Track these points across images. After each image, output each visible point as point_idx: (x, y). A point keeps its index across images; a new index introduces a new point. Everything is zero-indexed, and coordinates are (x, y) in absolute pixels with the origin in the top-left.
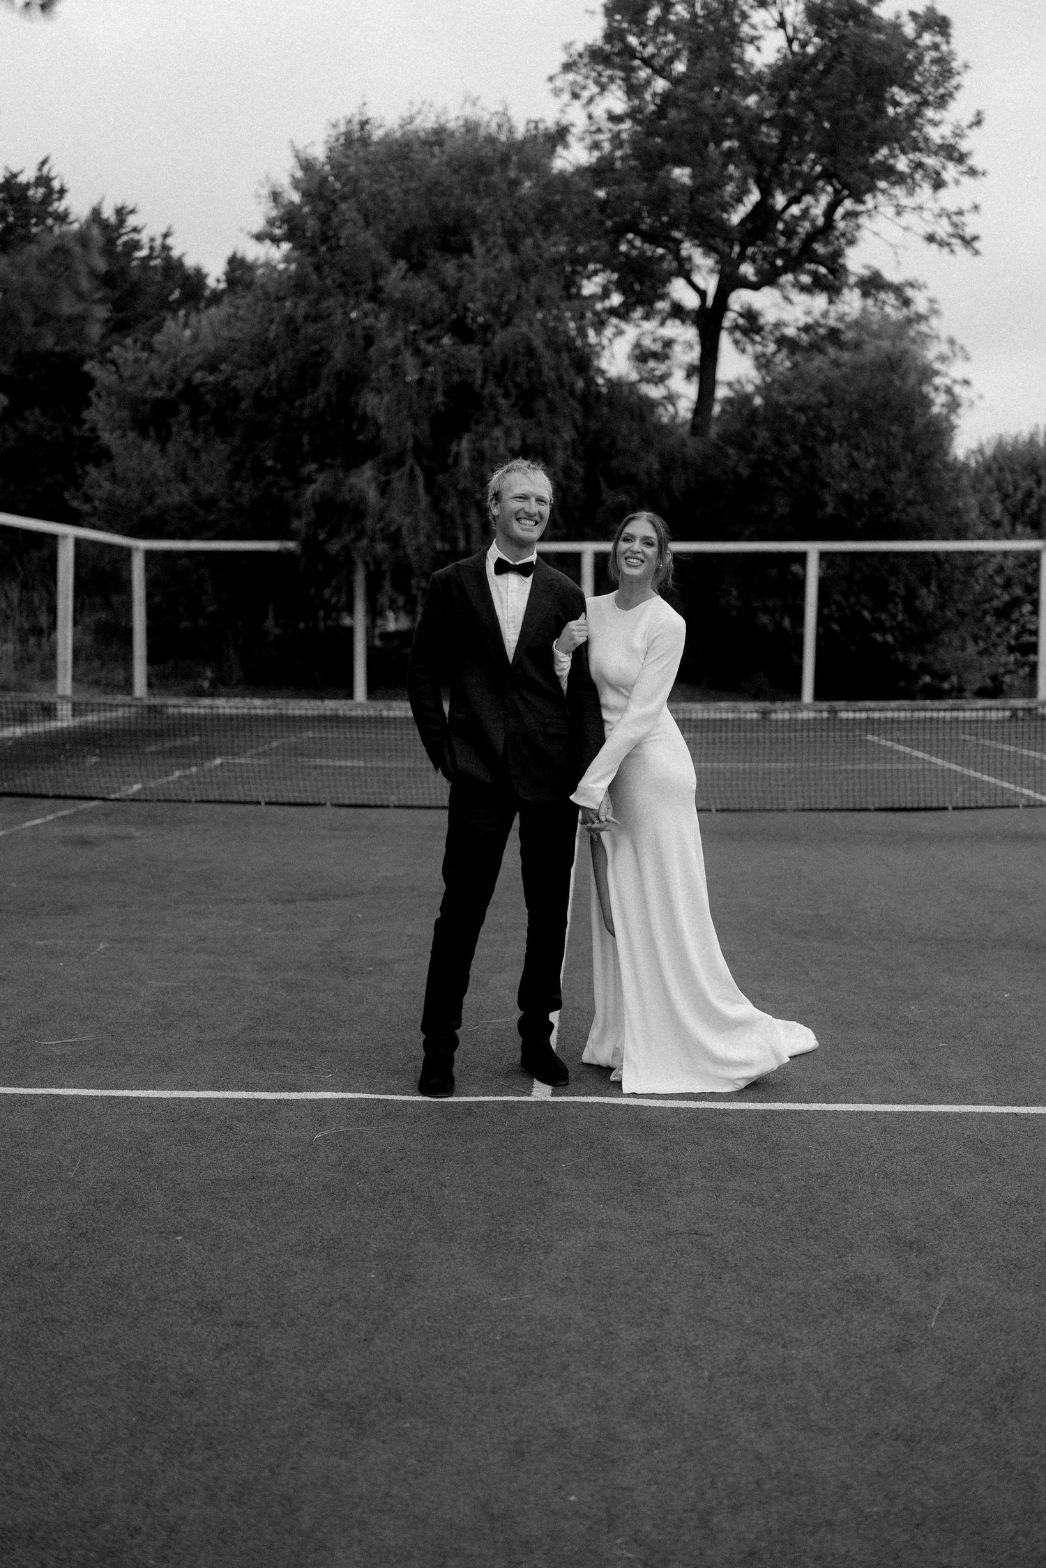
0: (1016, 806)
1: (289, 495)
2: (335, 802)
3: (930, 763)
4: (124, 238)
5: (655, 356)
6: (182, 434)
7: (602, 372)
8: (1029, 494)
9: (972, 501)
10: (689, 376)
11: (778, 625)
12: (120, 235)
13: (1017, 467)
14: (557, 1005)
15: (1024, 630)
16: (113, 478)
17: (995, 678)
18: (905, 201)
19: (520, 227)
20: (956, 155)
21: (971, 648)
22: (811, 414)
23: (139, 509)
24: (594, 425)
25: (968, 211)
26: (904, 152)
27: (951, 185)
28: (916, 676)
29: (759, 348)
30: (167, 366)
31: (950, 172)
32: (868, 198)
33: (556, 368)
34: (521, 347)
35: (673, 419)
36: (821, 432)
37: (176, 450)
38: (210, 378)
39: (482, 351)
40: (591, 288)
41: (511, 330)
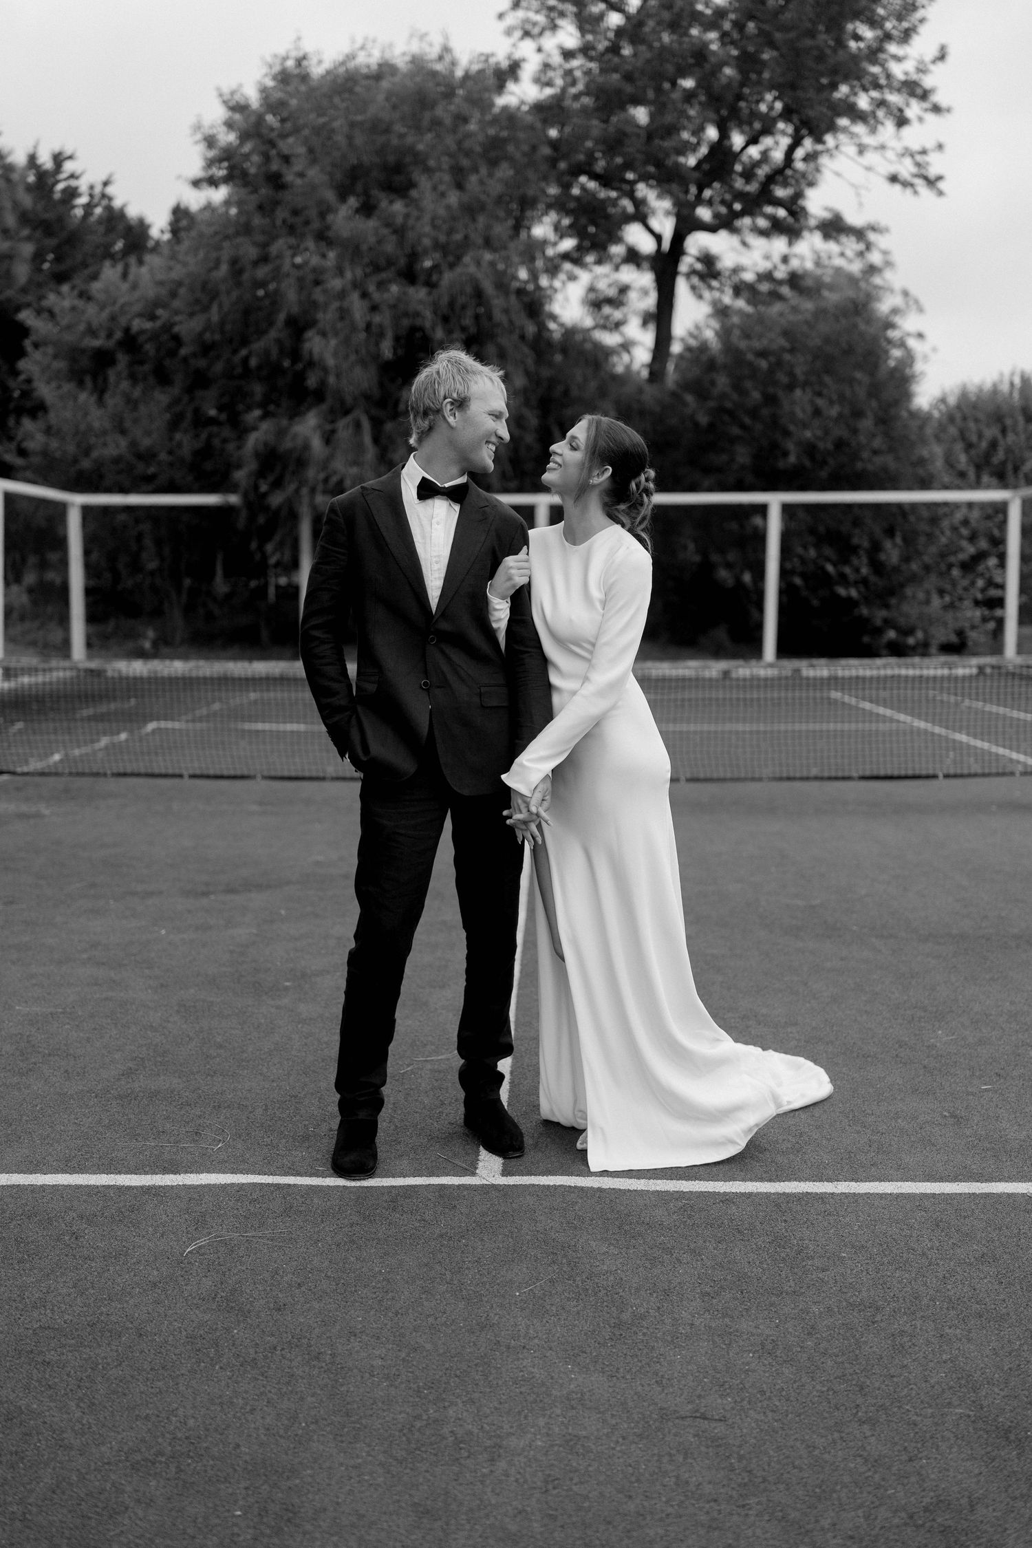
0: (1012, 774)
1: (231, 447)
2: (266, 773)
3: (898, 721)
4: (60, 186)
5: (610, 301)
6: (120, 385)
7: (554, 317)
8: (994, 445)
9: (938, 450)
10: (645, 323)
11: (739, 581)
12: (58, 182)
13: (981, 416)
14: (507, 1050)
15: (991, 583)
16: (48, 431)
17: (960, 633)
18: (868, 140)
19: (465, 162)
20: (919, 91)
21: (936, 602)
22: (772, 359)
23: (75, 461)
24: (546, 373)
25: (933, 150)
26: (865, 90)
27: (915, 123)
28: (879, 631)
29: (717, 294)
30: (105, 315)
31: (914, 109)
32: (829, 139)
33: (506, 311)
34: (469, 289)
35: (628, 367)
36: (783, 378)
37: (113, 401)
38: (148, 325)
39: (429, 294)
40: (542, 230)
41: (459, 270)
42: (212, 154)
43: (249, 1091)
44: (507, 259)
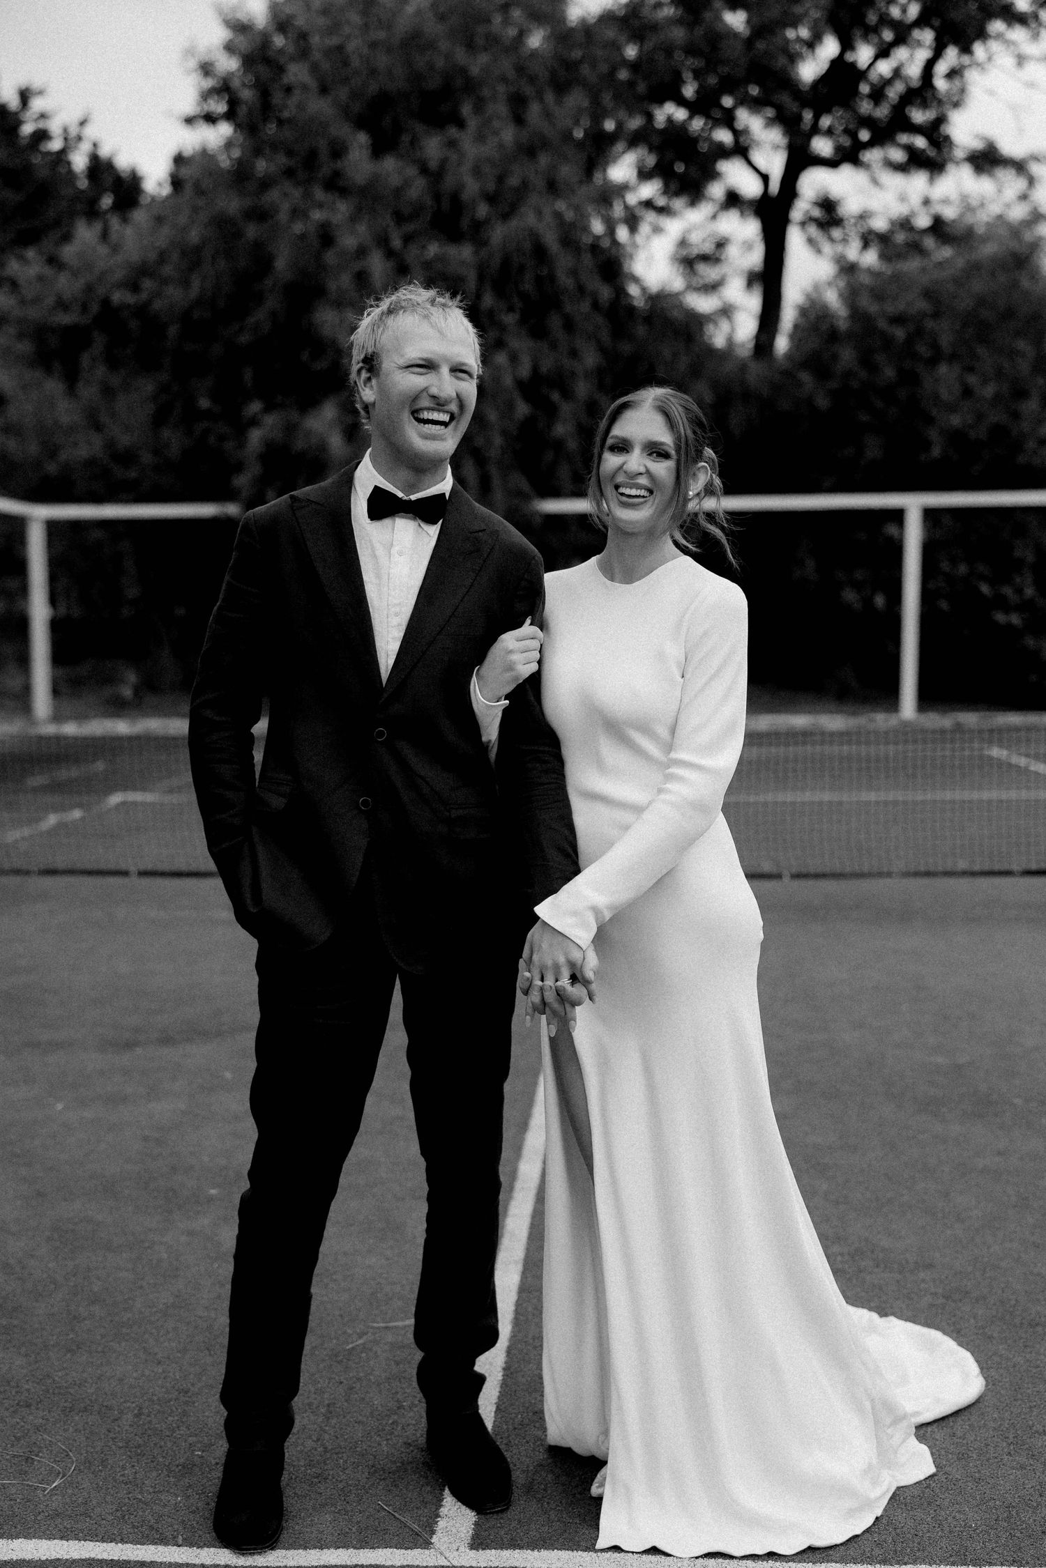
1: (229, 445)
4: (27, 129)
5: (705, 258)
6: (94, 370)
7: (636, 280)
10: (749, 285)
11: (868, 602)
12: (24, 123)
16: (6, 427)
18: (1030, 49)
19: (527, 89)
22: (910, 327)
23: (39, 464)
24: (626, 348)
29: (840, 247)
30: (79, 284)
32: (979, 50)
33: (574, 273)
34: (527, 246)
35: (730, 341)
36: (923, 349)
37: (88, 392)
38: (130, 299)
39: (476, 253)
40: (622, 170)
41: (514, 223)
42: (209, 83)
43: (121, 1380)
44: (577, 208)
